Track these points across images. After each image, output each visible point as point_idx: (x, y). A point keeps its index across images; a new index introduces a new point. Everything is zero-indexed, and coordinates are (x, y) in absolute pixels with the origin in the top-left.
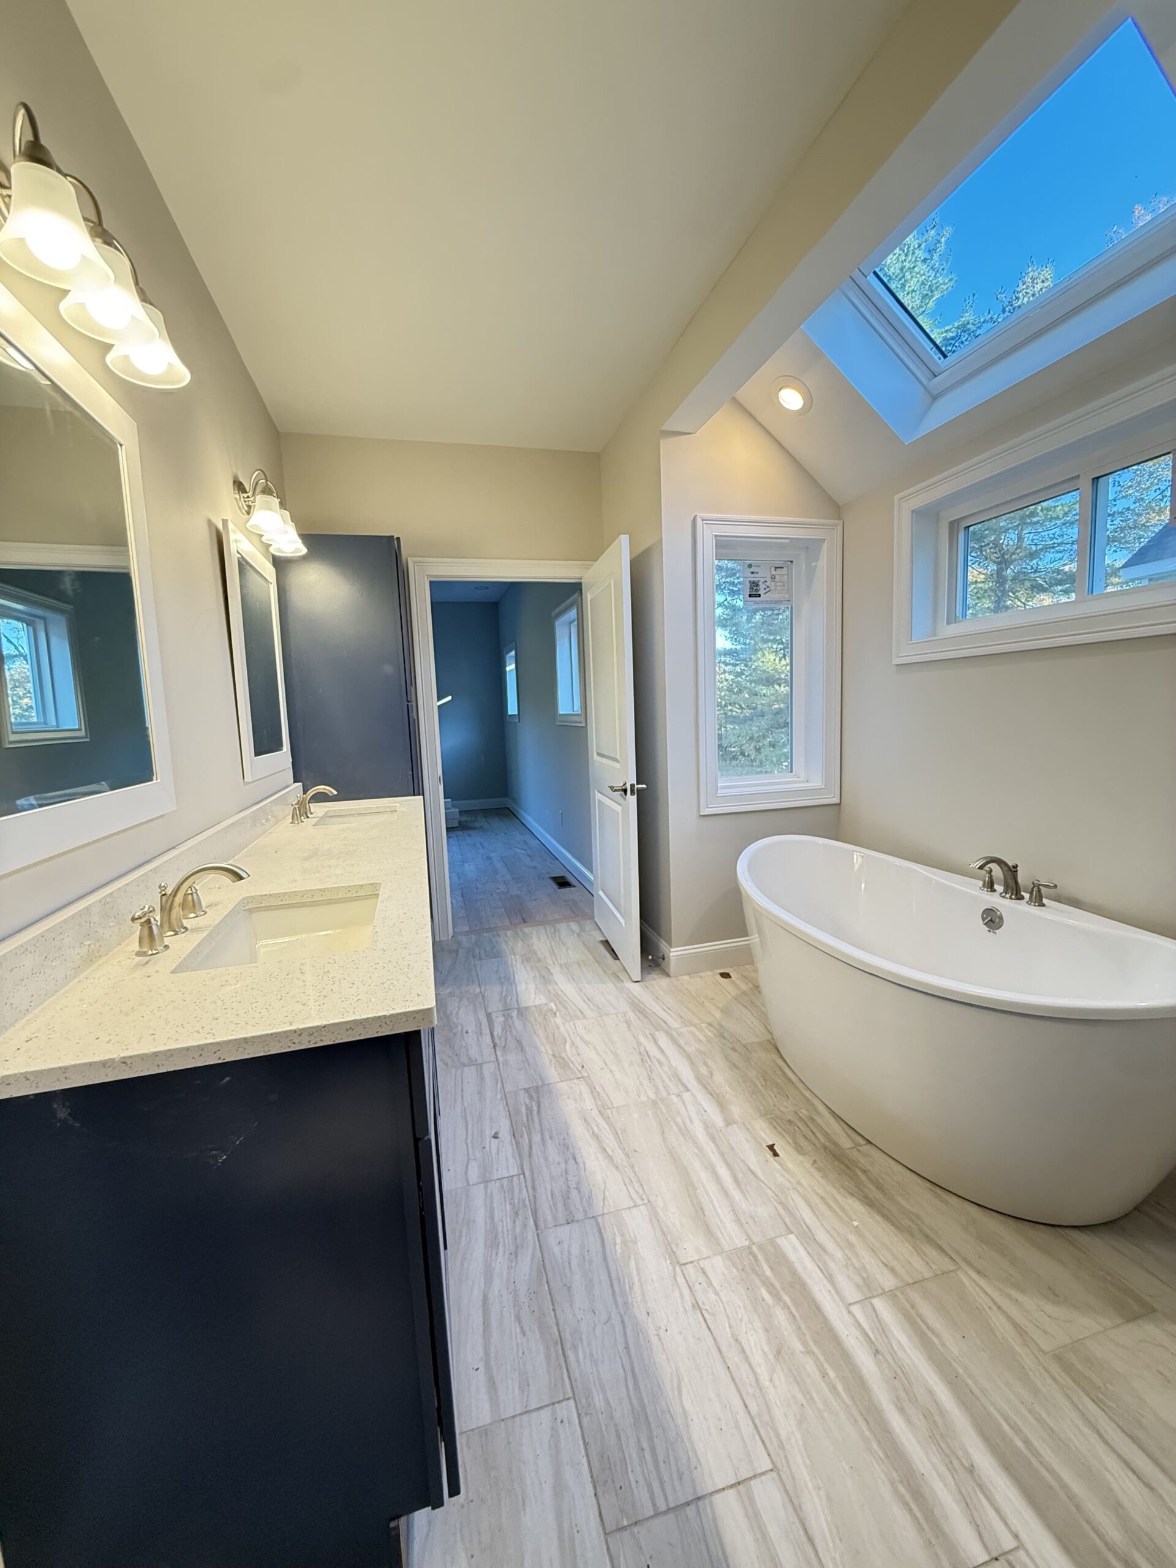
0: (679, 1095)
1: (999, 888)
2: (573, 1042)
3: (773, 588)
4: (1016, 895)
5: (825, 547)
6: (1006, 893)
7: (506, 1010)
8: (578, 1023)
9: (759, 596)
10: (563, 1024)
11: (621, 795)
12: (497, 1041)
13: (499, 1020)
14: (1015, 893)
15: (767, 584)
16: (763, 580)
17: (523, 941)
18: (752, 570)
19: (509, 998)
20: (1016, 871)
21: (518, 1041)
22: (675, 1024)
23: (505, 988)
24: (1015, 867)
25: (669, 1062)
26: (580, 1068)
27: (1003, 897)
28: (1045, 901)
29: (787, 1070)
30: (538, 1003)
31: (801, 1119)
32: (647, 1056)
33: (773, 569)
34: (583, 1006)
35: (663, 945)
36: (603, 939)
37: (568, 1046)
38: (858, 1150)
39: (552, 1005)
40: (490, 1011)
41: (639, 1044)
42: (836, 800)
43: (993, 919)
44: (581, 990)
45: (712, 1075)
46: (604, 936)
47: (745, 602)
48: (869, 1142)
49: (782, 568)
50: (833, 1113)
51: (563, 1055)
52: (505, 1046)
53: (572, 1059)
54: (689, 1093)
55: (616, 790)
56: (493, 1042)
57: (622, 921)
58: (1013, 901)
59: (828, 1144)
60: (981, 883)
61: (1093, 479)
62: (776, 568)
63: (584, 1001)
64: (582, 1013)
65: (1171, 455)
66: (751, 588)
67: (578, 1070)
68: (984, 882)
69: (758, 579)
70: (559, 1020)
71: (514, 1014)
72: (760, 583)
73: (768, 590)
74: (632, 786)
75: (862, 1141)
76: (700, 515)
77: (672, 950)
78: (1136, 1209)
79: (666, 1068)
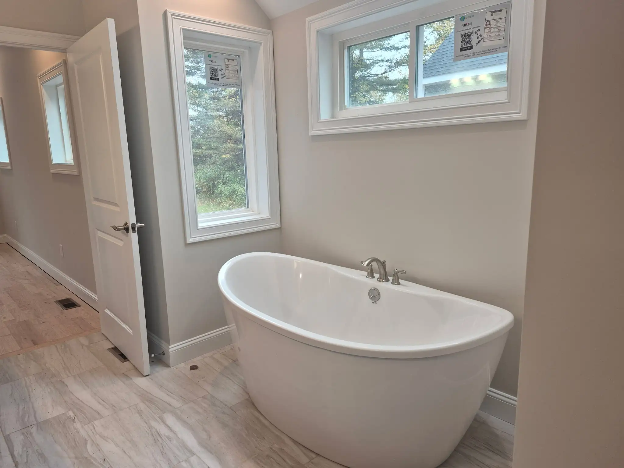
0: (187, 461)
1: (376, 276)
2: (93, 441)
3: (227, 75)
4: (386, 279)
5: (262, 48)
6: (380, 279)
7: (25, 428)
8: (96, 423)
9: (218, 79)
10: (83, 427)
11: (123, 233)
12: (18, 459)
13: (18, 441)
14: (385, 278)
15: (223, 71)
16: (220, 68)
17: (35, 361)
18: (211, 59)
19: (27, 416)
20: (385, 265)
21: (40, 454)
22: (176, 403)
23: (21, 407)
24: (384, 262)
25: (176, 435)
26: (102, 462)
27: (379, 281)
28: (400, 281)
29: (262, 418)
30: (55, 414)
31: (275, 452)
32: (158, 436)
33: (226, 60)
34: (98, 407)
35: (163, 345)
36: (112, 346)
37: (89, 446)
38: (312, 463)
39: (71, 414)
40: (7, 433)
41: (150, 427)
42: (278, 225)
43: (375, 295)
44: (95, 394)
45: (210, 437)
46: (113, 344)
47: (208, 82)
48: (318, 455)
49: (233, 60)
50: (295, 442)
51: (86, 455)
52: (27, 462)
53: (94, 456)
54: (195, 457)
55: (118, 230)
56: (14, 461)
57: (130, 331)
58: (384, 283)
59: (293, 464)
60: (366, 273)
61: (417, 26)
62: (229, 60)
63: (100, 403)
64: (99, 413)
65: (453, 19)
66: (212, 73)
67: (101, 464)
68: (368, 273)
69: (216, 67)
70: (78, 425)
71: (34, 430)
72: (218, 70)
73: (224, 75)
74: (133, 225)
75: (314, 456)
76: (170, 11)
77: (170, 347)
78: (455, 450)
79: (175, 442)
